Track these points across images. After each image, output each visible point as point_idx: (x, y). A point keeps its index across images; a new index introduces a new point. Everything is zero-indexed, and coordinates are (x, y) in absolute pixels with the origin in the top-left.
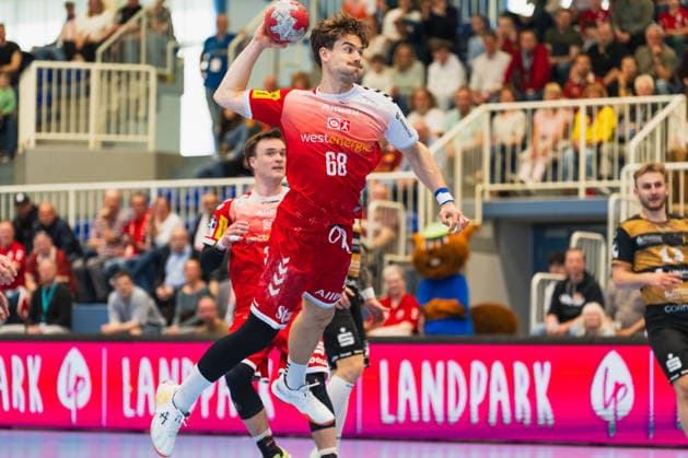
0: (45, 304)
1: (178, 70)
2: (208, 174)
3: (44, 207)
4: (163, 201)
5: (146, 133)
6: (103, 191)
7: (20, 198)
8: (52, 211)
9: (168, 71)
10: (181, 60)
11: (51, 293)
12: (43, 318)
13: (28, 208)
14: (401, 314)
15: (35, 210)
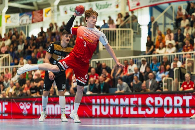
0: (102, 88)
1: (140, 31)
3: (103, 64)
5: (131, 46)
7: (97, 62)
8: (105, 65)
9: (137, 31)
10: (141, 28)
11: (103, 85)
12: (102, 91)
13: (99, 64)
14: (190, 86)
15: (101, 65)
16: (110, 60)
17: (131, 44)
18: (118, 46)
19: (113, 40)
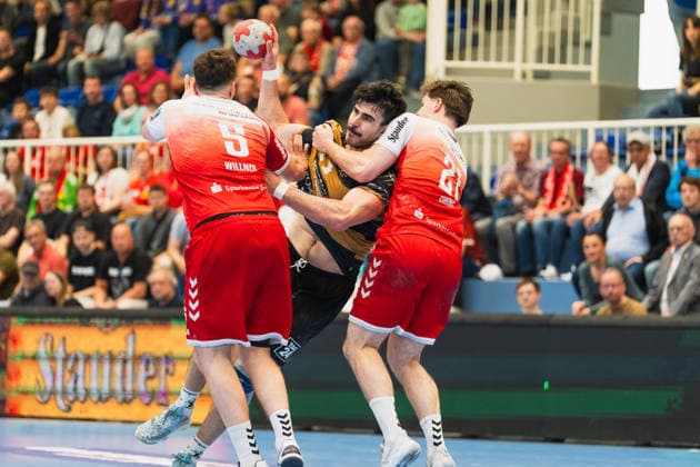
2: (664, 113)
4: (601, 147)
5: (588, 61)
6: (506, 134)
16: (480, 135)
17: (588, 45)
18: (524, 60)
19: (500, 27)
